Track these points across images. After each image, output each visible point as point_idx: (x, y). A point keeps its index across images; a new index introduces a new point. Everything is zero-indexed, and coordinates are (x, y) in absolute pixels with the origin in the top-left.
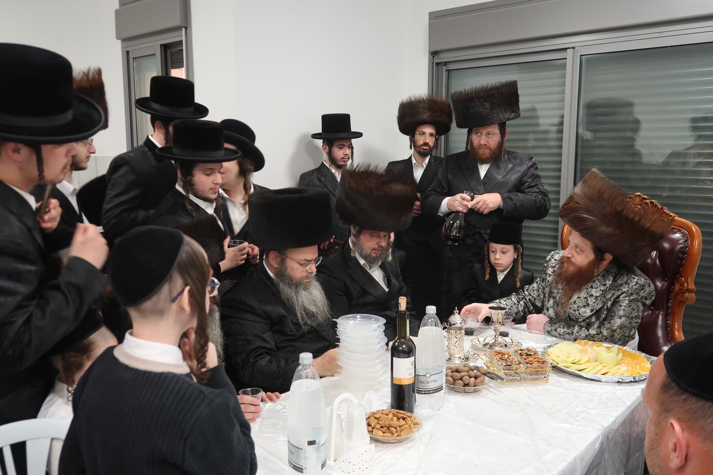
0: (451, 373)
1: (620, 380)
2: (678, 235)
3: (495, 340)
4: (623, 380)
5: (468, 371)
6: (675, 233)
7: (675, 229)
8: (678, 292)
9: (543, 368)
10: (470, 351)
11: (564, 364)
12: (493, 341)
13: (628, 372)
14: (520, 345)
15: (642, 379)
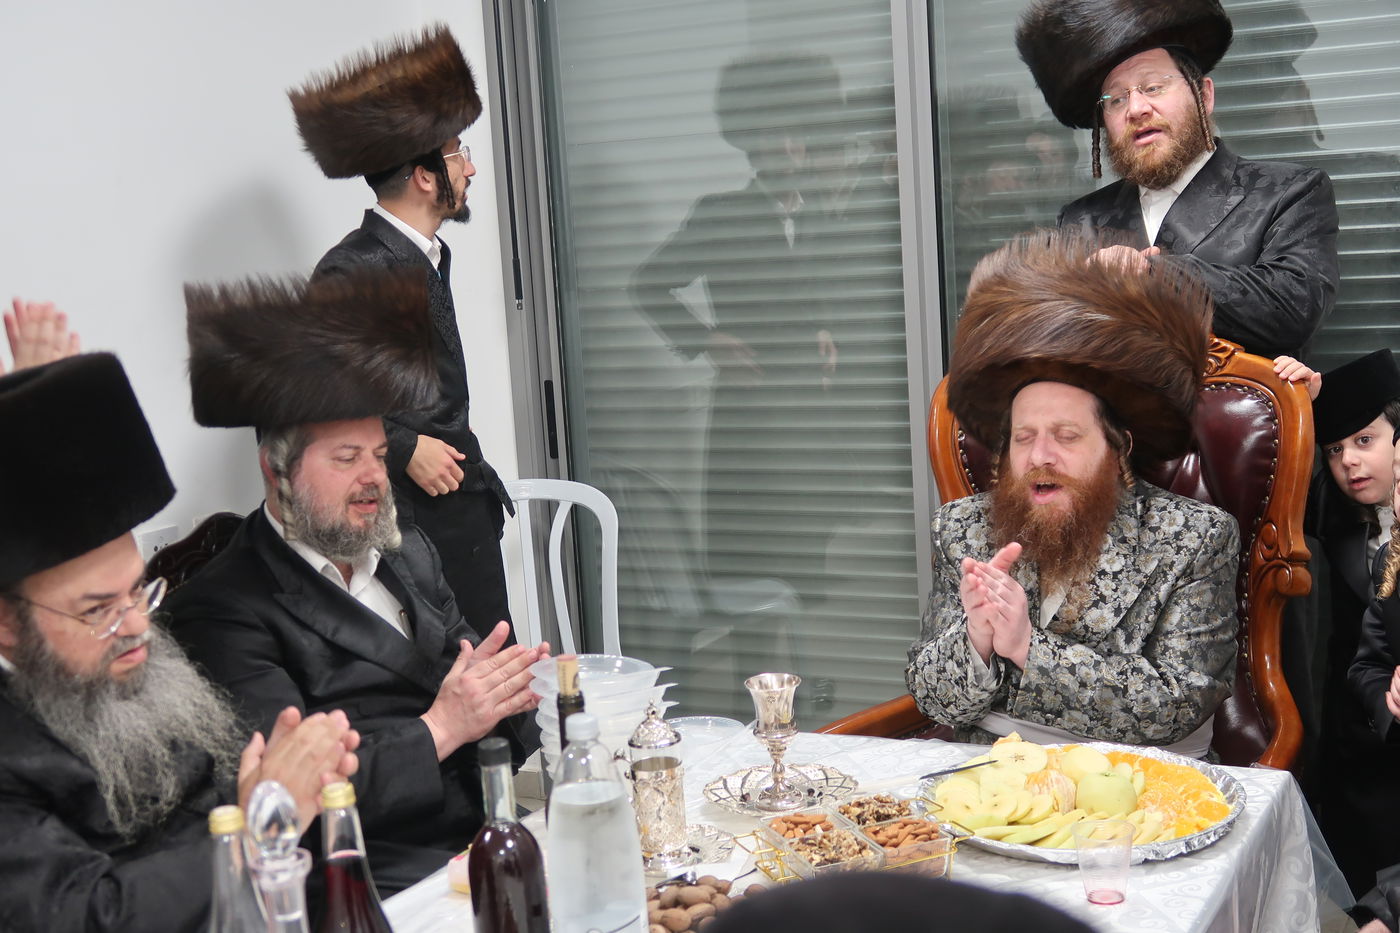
0: (663, 912)
1: (1152, 857)
2: (1246, 405)
3: (776, 780)
4: (1157, 854)
5: (713, 896)
6: (1241, 398)
7: (1241, 386)
8: (1264, 566)
9: (929, 853)
10: (706, 824)
11: (990, 831)
12: (770, 783)
13: (1168, 827)
14: (851, 785)
15: (1208, 842)
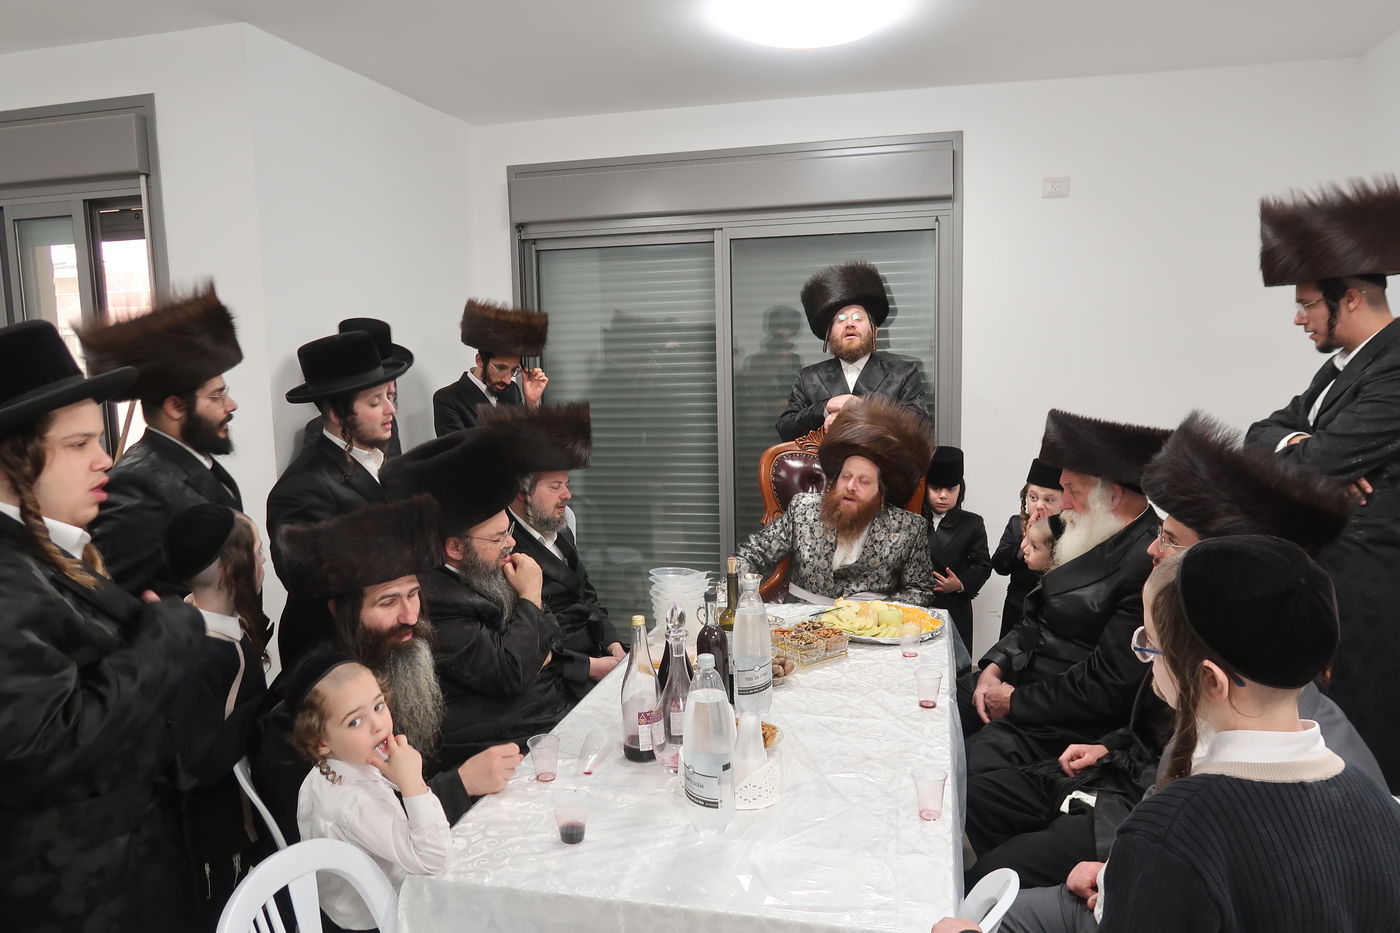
4: (921, 638)
9: (839, 642)
13: (919, 629)
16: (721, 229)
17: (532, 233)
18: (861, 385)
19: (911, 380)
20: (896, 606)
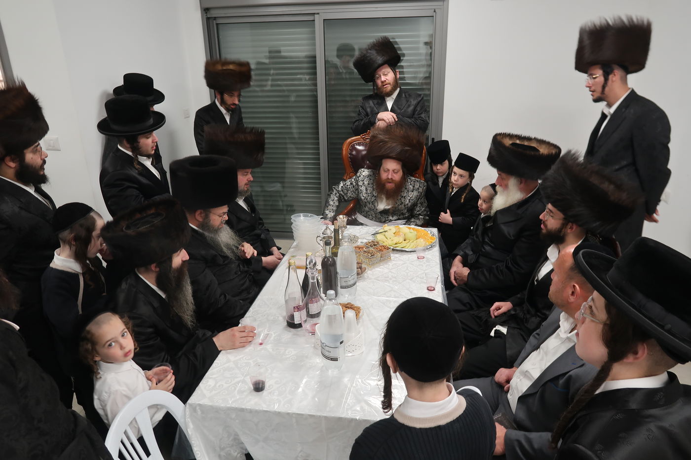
9: (387, 252)
13: (425, 242)
16: (318, 14)
17: (214, 13)
18: (394, 106)
19: (420, 104)
20: (413, 229)
